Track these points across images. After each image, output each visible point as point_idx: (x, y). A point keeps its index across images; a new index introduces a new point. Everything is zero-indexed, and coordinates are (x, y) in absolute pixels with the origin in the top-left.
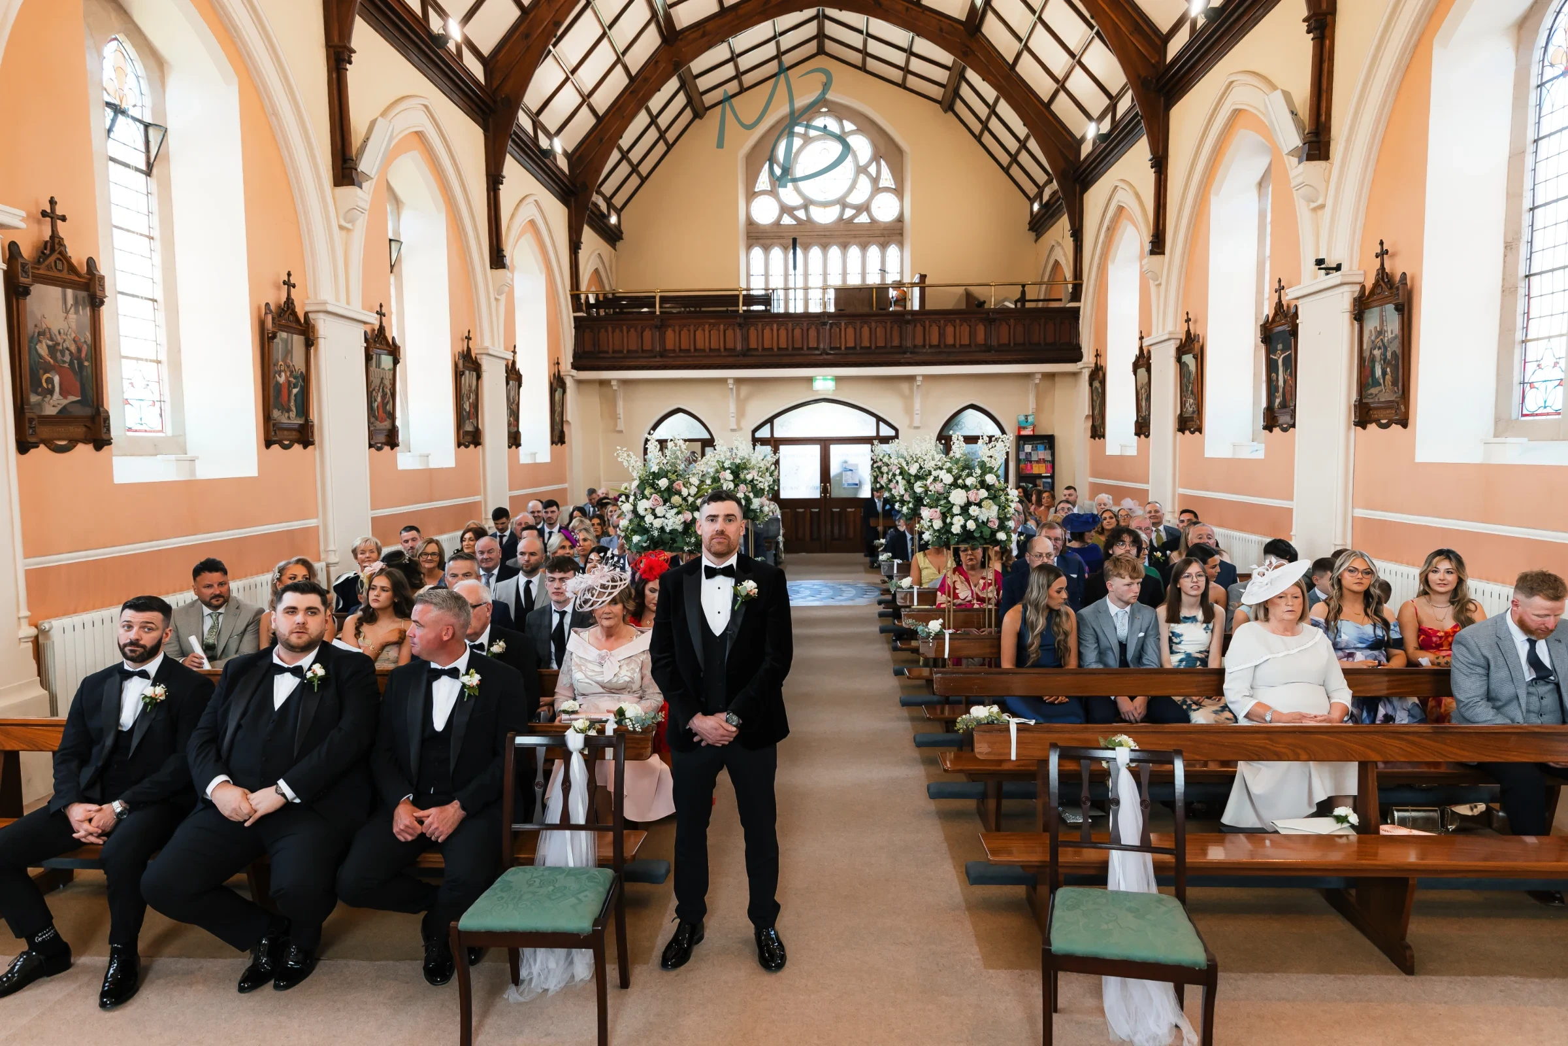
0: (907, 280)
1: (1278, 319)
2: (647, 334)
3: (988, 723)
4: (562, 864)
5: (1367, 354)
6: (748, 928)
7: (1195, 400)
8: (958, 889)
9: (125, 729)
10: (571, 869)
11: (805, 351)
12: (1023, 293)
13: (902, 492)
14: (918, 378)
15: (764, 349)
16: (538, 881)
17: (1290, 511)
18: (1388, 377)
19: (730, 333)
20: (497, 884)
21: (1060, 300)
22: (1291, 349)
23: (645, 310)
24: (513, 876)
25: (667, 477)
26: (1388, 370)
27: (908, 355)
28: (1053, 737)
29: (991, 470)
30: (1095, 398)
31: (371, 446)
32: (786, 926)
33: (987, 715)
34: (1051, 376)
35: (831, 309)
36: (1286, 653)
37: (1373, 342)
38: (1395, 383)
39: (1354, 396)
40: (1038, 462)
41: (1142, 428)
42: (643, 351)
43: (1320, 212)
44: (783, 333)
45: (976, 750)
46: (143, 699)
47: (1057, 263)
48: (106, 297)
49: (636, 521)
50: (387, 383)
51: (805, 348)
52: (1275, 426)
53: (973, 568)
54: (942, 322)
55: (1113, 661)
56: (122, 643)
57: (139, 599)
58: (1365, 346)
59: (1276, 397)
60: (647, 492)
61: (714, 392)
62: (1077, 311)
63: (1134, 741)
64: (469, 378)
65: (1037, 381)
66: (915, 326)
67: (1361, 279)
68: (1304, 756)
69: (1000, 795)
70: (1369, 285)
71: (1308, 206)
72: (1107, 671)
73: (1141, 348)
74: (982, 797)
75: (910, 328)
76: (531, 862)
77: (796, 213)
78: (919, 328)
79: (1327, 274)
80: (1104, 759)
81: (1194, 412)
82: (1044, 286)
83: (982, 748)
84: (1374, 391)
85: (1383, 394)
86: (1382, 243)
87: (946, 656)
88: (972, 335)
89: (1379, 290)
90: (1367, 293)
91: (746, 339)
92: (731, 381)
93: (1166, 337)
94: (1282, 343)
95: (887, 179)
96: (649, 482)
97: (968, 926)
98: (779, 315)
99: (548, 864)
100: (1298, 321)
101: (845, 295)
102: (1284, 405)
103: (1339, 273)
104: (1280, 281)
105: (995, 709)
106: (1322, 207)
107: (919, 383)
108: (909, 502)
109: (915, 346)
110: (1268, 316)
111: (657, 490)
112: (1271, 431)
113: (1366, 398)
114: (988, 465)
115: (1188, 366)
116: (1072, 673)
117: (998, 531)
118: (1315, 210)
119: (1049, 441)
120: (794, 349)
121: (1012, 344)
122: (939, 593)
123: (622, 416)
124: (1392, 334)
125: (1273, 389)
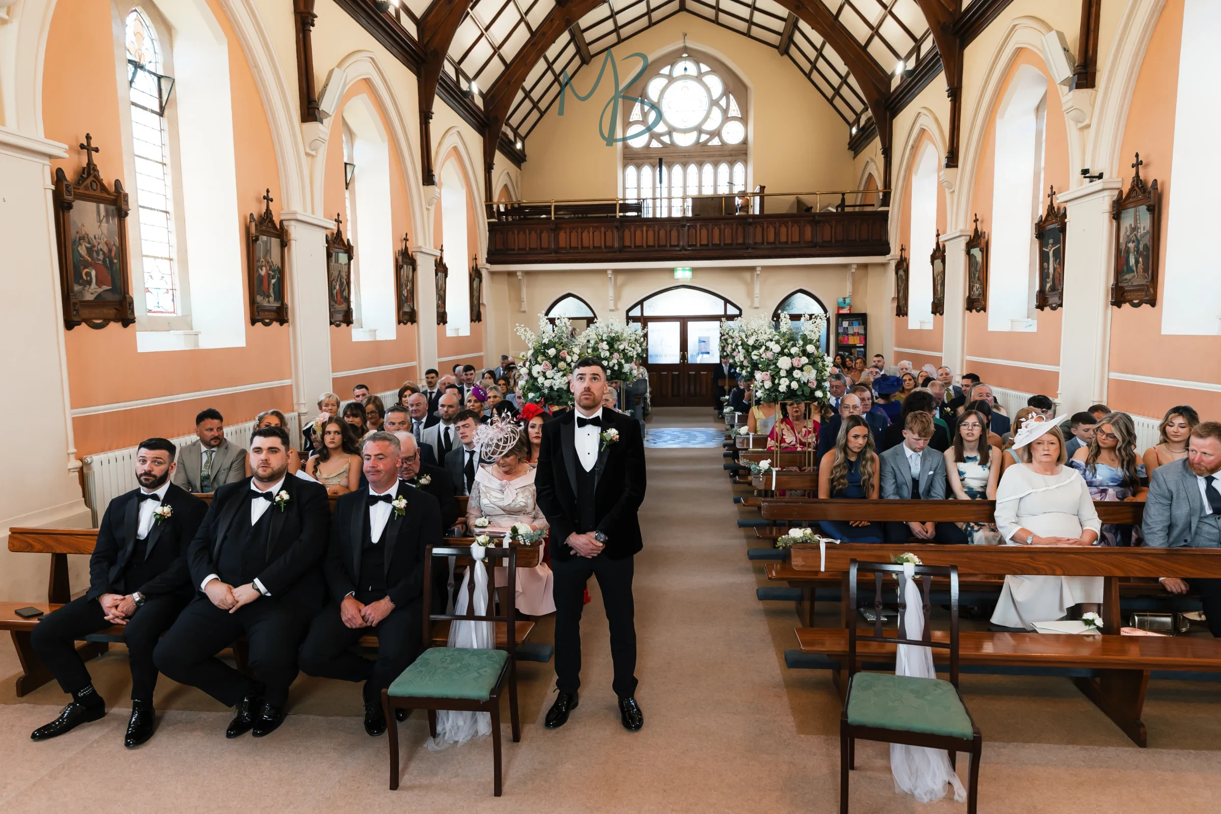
0: (750, 190)
1: (1050, 218)
2: (545, 235)
3: (803, 542)
4: (468, 646)
5: (1123, 247)
6: (613, 698)
7: (981, 284)
8: (779, 671)
9: (142, 539)
10: (475, 650)
11: (668, 247)
12: (843, 200)
13: (742, 359)
14: (758, 269)
15: (636, 247)
16: (449, 659)
17: (1057, 373)
18: (1140, 265)
19: (609, 234)
20: (418, 660)
21: (873, 205)
22: (1060, 243)
23: (544, 216)
24: (430, 654)
25: (554, 347)
26: (1140, 259)
27: (750, 250)
28: (853, 554)
29: (811, 342)
30: (900, 284)
31: (331, 323)
32: (643, 696)
33: (802, 535)
34: (865, 266)
35: (689, 214)
36: (1045, 489)
37: (1128, 236)
38: (1145, 270)
39: (1112, 281)
40: (853, 335)
41: (938, 307)
42: (541, 248)
43: (1086, 131)
44: (651, 233)
45: (793, 563)
46: (155, 516)
47: (870, 175)
48: (129, 210)
49: (531, 381)
50: (344, 274)
51: (668, 245)
52: (1046, 306)
53: (797, 419)
54: (777, 224)
55: (907, 493)
56: (139, 473)
57: (151, 440)
58: (1121, 240)
59: (1047, 282)
60: (539, 359)
61: (596, 280)
62: (885, 215)
63: (919, 558)
64: (406, 270)
65: (853, 270)
66: (756, 227)
67: (1119, 185)
68: (1059, 571)
69: (813, 599)
70: (1126, 190)
71: (1077, 126)
72: (902, 502)
73: (938, 244)
74: (800, 599)
75: (751, 229)
76: (445, 644)
77: (662, 138)
78: (759, 229)
79: (1091, 181)
80: (894, 572)
81: (979, 295)
82: (860, 195)
83: (797, 562)
84: (1128, 276)
85: (1135, 279)
86: (1137, 155)
87: (773, 489)
88: (801, 234)
89: (1134, 194)
90: (1124, 197)
91: (622, 239)
92: (610, 272)
93: (958, 234)
94: (1053, 238)
95: (734, 110)
96: (541, 351)
97: (785, 699)
98: (648, 220)
99: (458, 645)
100: (1066, 220)
101: (700, 203)
102: (1053, 289)
103: (1101, 180)
104: (1052, 188)
105: (809, 531)
106: (1088, 126)
107: (758, 273)
108: (748, 367)
109: (755, 243)
110: (1041, 216)
111: (547, 357)
112: (1042, 310)
113: (1121, 282)
114: (809, 338)
115: (975, 257)
116: (875, 503)
117: (816, 390)
118: (1082, 129)
119: (862, 318)
120: (659, 246)
121: (833, 241)
122: (769, 439)
123: (525, 300)
124: (1144, 230)
125: (1045, 276)
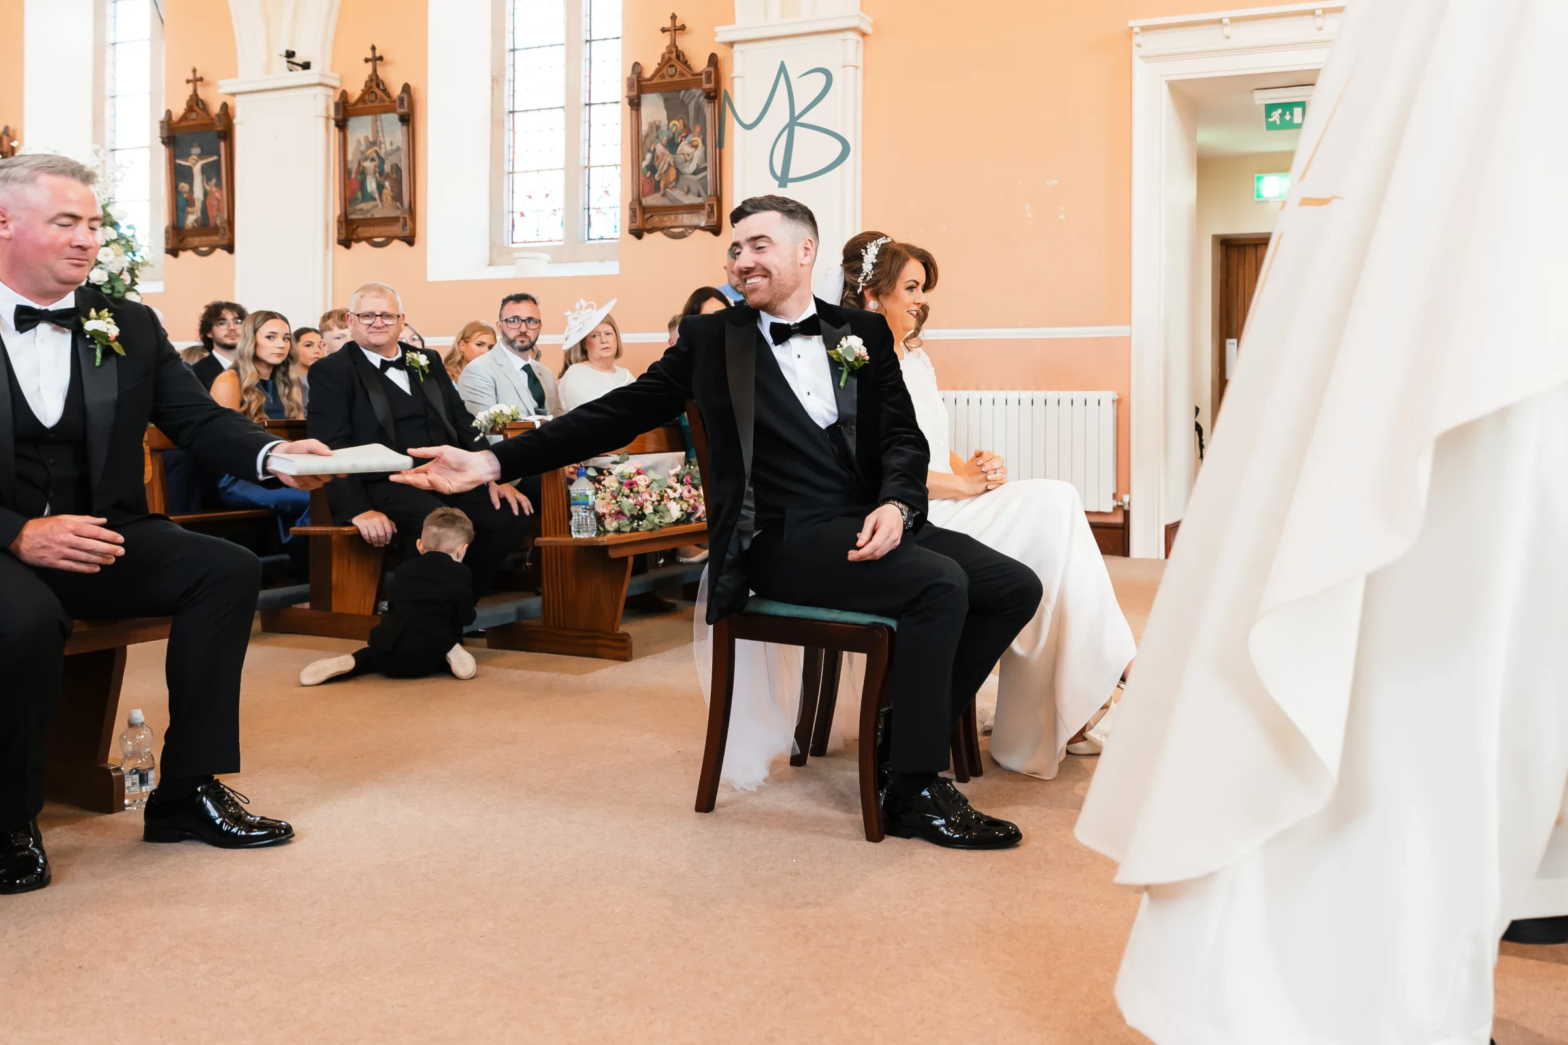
1: (192, 117)
5: (353, 166)
18: (387, 191)
26: (387, 184)
37: (363, 153)
38: (398, 197)
39: (335, 210)
52: (190, 249)
58: (350, 157)
59: (186, 213)
67: (337, 84)
70: (355, 91)
79: (291, 70)
84: (364, 206)
86: (375, 48)
89: (369, 100)
90: (352, 99)
94: (200, 146)
103: (310, 71)
104: (194, 71)
110: (169, 111)
112: (176, 254)
113: (351, 214)
124: (391, 144)
125: (181, 204)
